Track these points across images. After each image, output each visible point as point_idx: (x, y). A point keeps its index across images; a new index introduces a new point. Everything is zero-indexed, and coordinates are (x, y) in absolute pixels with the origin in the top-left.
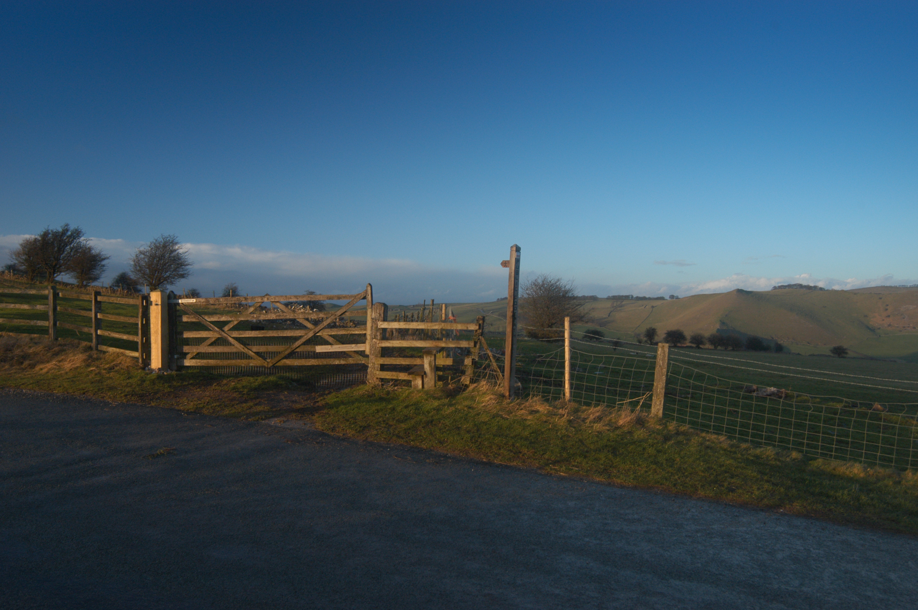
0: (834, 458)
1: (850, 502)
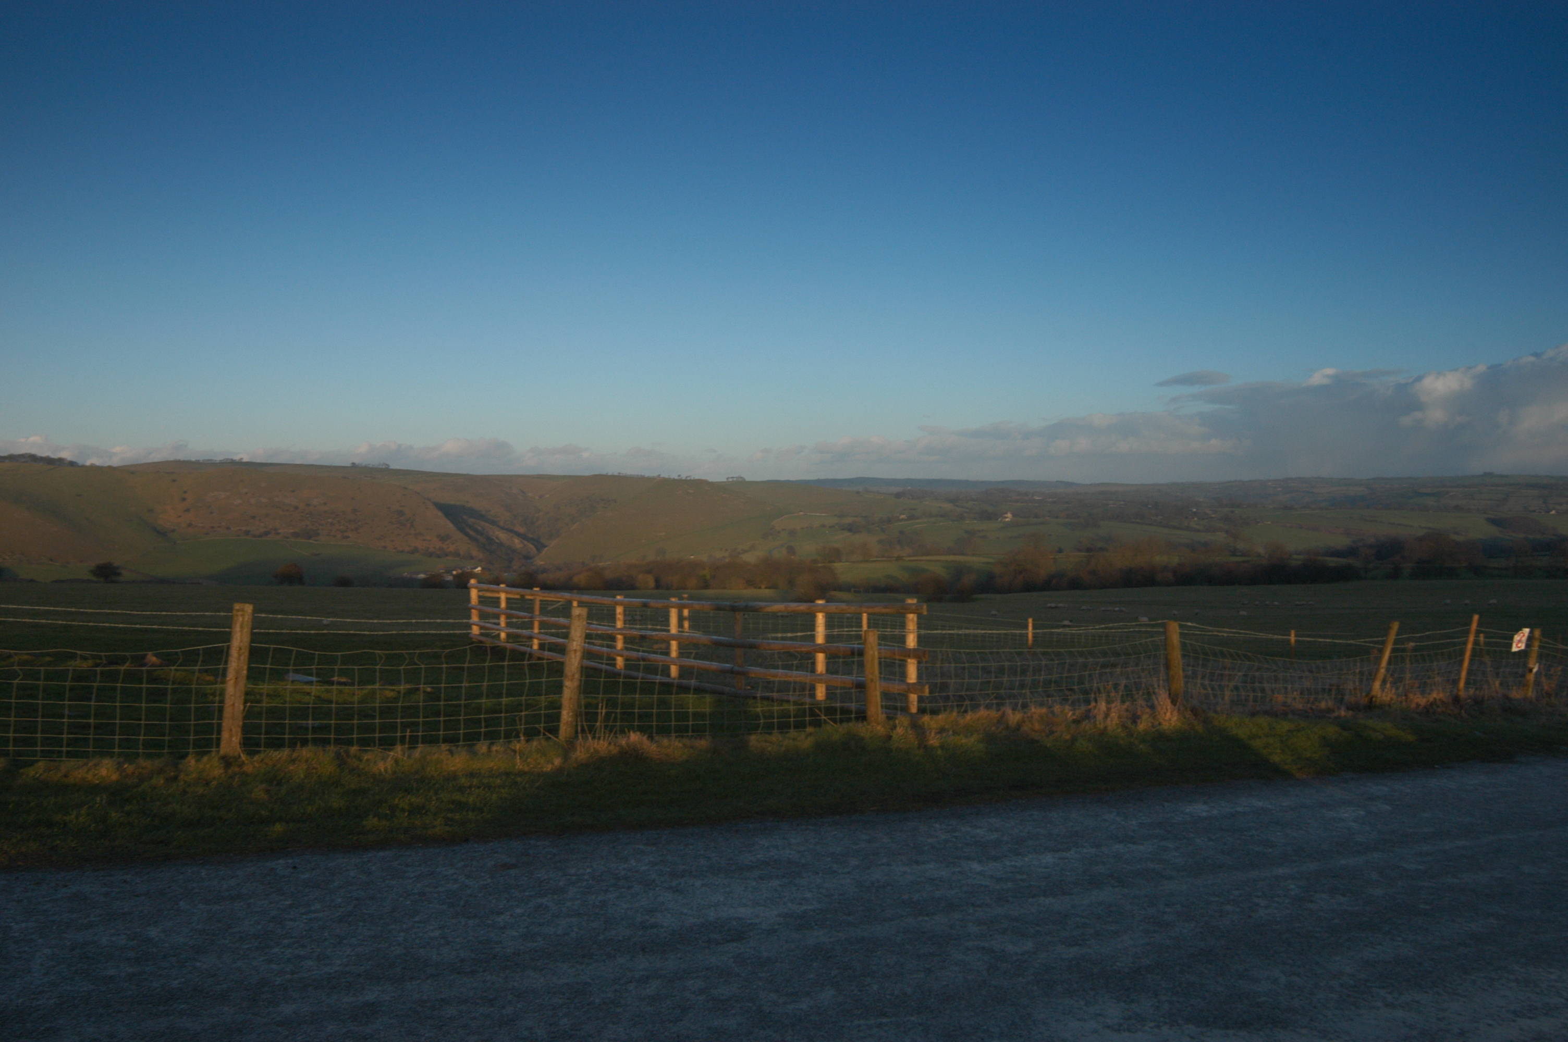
0: (66, 757)
1: (90, 826)
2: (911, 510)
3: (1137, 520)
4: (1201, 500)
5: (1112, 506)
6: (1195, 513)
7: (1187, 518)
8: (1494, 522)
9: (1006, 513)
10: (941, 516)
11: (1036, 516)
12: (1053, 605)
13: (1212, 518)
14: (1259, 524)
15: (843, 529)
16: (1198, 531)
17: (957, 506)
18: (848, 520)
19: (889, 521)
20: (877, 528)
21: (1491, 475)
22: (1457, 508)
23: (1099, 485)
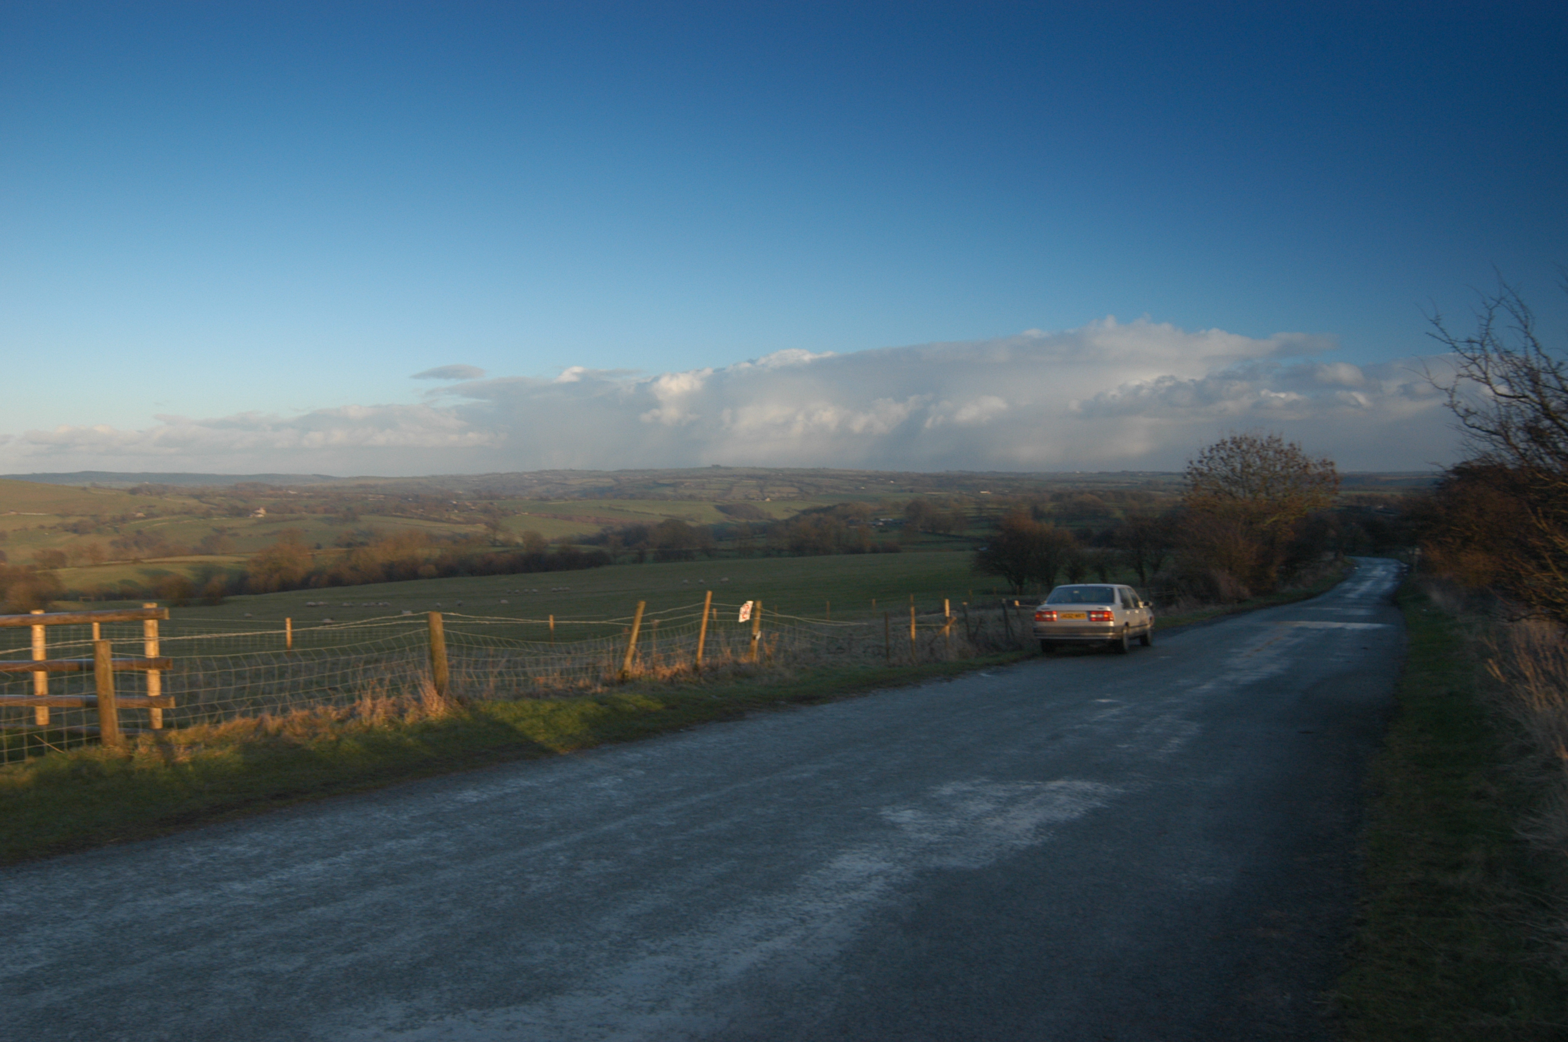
2: (150, 507)
3: (398, 514)
4: (461, 492)
5: (371, 499)
6: (455, 506)
7: (447, 510)
8: (722, 509)
9: (259, 509)
10: (185, 513)
11: (292, 512)
12: (313, 603)
13: (472, 510)
14: (517, 515)
15: (67, 531)
16: (460, 523)
17: (204, 503)
18: (73, 520)
19: (123, 519)
20: (109, 528)
21: (718, 467)
22: (691, 497)
23: (358, 478)
